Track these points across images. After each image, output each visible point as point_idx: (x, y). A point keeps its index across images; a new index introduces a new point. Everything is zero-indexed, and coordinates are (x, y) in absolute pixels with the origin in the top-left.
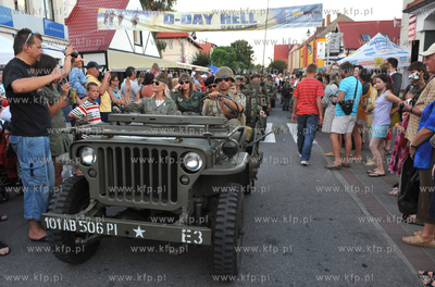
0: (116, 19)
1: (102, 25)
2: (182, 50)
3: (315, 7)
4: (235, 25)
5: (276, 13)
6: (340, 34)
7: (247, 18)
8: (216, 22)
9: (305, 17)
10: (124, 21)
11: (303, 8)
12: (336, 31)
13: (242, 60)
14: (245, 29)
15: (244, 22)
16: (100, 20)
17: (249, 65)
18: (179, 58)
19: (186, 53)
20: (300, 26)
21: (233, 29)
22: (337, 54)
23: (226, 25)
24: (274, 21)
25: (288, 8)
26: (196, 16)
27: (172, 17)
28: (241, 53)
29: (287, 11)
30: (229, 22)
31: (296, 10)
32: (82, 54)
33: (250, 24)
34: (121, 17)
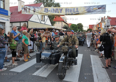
1: (23, 12)
3: (103, 6)
4: (71, 13)
5: (87, 8)
7: (76, 11)
9: (99, 10)
11: (98, 6)
13: (80, 28)
14: (75, 14)
15: (74, 12)
17: (82, 30)
20: (96, 13)
21: (70, 15)
23: (67, 13)
24: (86, 11)
25: (92, 6)
29: (91, 8)
30: (68, 12)
31: (95, 7)
32: (20, 22)
33: (77, 13)
34: (29, 9)
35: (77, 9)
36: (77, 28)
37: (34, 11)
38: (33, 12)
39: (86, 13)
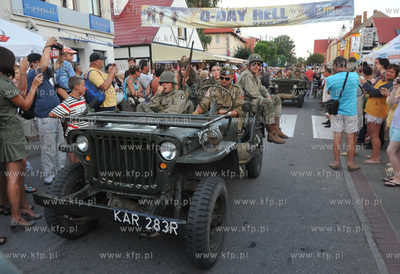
0: (157, 16)
1: (146, 21)
2: (228, 44)
3: (347, 1)
4: (266, 21)
6: (375, 29)
7: (279, 15)
8: (249, 19)
10: (165, 18)
11: (333, 3)
12: (372, 26)
13: (284, 54)
14: (276, 24)
15: (275, 18)
16: (144, 17)
17: (291, 59)
18: (225, 51)
19: (231, 47)
20: (331, 20)
21: (264, 25)
22: (371, 48)
23: (258, 21)
24: (304, 16)
25: (319, 3)
26: (230, 13)
27: (208, 14)
28: (284, 47)
29: (318, 6)
30: (261, 18)
31: (327, 5)
32: (129, 47)
33: (281, 20)
34: (162, 14)
35: (283, 10)
36: (275, 55)
37: (175, 20)
38: (171, 21)
39: (304, 19)
